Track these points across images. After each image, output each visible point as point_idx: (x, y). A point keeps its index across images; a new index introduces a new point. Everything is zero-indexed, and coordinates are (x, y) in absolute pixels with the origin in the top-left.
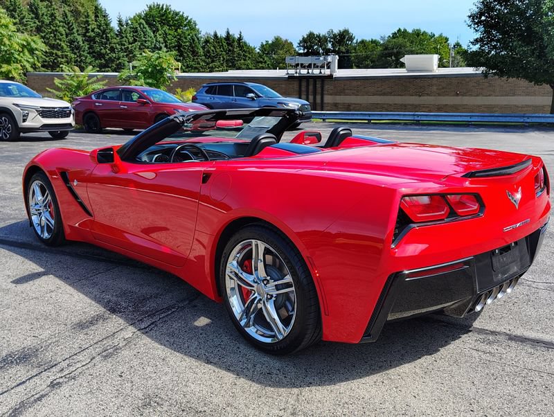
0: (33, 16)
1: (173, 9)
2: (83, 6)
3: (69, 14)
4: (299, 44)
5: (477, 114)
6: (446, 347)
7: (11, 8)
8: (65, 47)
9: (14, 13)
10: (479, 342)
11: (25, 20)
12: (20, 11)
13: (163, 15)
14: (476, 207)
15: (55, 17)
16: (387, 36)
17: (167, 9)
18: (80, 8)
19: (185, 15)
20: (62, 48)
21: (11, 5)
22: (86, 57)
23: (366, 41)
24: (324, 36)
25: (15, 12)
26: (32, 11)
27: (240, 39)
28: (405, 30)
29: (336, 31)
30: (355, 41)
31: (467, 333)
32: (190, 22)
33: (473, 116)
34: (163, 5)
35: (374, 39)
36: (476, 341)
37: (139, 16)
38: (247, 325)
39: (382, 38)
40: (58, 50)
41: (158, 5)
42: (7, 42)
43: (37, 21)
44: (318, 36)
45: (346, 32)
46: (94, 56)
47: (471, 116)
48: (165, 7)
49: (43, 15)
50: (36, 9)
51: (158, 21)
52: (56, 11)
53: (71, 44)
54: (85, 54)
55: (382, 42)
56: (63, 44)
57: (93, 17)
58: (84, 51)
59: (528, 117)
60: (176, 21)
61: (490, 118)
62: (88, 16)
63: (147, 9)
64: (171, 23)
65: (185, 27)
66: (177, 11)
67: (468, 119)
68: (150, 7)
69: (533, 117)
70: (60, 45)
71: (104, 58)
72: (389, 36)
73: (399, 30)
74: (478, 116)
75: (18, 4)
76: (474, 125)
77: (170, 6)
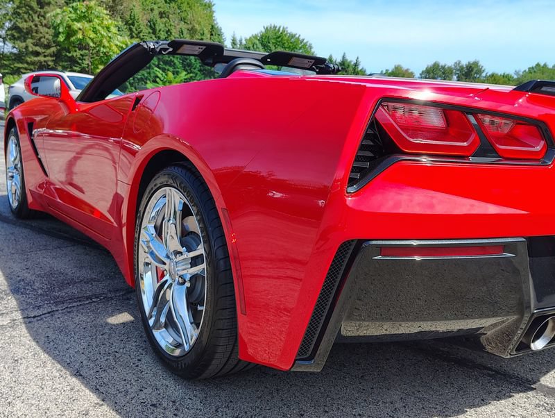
0: (151, 31)
1: (289, 31)
2: (200, 24)
3: (185, 32)
4: (420, 74)
6: (478, 409)
7: (130, 22)
8: (177, 63)
9: (132, 26)
10: (541, 409)
11: (141, 34)
12: (139, 25)
13: (279, 37)
14: (538, 148)
15: (171, 33)
16: (522, 71)
17: (284, 31)
18: (197, 26)
19: (301, 38)
20: (175, 64)
21: (131, 19)
22: (196, 74)
23: (497, 75)
24: (449, 68)
25: (134, 26)
26: (151, 26)
27: (356, 65)
28: (545, 65)
29: (464, 63)
30: (484, 74)
31: (524, 391)
32: (305, 44)
34: (280, 27)
35: (506, 73)
36: (538, 406)
37: (255, 37)
38: (157, 325)
39: (517, 73)
40: (170, 66)
41: (275, 27)
42: (106, 44)
43: (153, 36)
44: (443, 67)
45: (476, 64)
46: (204, 74)
48: (281, 29)
49: (160, 31)
50: (154, 25)
51: (273, 43)
52: (172, 27)
53: (183, 61)
54: (196, 71)
55: (515, 77)
56: (176, 61)
57: (209, 36)
58: (195, 69)
60: (291, 43)
62: (203, 34)
63: (263, 30)
64: (286, 45)
65: (300, 49)
66: (294, 33)
68: (267, 28)
70: (173, 61)
71: (214, 75)
72: (525, 71)
73: (538, 65)
75: (136, 18)
77: (287, 28)
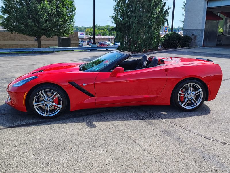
5: (13, 49)
33: (12, 50)
47: (11, 50)
59: (34, 49)
61: (20, 50)
67: (10, 51)
69: (35, 49)
74: (14, 50)
76: (13, 53)
